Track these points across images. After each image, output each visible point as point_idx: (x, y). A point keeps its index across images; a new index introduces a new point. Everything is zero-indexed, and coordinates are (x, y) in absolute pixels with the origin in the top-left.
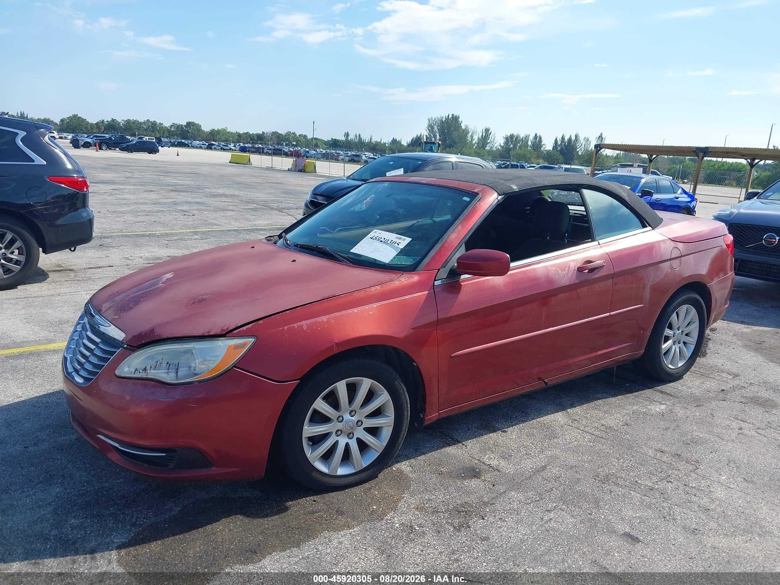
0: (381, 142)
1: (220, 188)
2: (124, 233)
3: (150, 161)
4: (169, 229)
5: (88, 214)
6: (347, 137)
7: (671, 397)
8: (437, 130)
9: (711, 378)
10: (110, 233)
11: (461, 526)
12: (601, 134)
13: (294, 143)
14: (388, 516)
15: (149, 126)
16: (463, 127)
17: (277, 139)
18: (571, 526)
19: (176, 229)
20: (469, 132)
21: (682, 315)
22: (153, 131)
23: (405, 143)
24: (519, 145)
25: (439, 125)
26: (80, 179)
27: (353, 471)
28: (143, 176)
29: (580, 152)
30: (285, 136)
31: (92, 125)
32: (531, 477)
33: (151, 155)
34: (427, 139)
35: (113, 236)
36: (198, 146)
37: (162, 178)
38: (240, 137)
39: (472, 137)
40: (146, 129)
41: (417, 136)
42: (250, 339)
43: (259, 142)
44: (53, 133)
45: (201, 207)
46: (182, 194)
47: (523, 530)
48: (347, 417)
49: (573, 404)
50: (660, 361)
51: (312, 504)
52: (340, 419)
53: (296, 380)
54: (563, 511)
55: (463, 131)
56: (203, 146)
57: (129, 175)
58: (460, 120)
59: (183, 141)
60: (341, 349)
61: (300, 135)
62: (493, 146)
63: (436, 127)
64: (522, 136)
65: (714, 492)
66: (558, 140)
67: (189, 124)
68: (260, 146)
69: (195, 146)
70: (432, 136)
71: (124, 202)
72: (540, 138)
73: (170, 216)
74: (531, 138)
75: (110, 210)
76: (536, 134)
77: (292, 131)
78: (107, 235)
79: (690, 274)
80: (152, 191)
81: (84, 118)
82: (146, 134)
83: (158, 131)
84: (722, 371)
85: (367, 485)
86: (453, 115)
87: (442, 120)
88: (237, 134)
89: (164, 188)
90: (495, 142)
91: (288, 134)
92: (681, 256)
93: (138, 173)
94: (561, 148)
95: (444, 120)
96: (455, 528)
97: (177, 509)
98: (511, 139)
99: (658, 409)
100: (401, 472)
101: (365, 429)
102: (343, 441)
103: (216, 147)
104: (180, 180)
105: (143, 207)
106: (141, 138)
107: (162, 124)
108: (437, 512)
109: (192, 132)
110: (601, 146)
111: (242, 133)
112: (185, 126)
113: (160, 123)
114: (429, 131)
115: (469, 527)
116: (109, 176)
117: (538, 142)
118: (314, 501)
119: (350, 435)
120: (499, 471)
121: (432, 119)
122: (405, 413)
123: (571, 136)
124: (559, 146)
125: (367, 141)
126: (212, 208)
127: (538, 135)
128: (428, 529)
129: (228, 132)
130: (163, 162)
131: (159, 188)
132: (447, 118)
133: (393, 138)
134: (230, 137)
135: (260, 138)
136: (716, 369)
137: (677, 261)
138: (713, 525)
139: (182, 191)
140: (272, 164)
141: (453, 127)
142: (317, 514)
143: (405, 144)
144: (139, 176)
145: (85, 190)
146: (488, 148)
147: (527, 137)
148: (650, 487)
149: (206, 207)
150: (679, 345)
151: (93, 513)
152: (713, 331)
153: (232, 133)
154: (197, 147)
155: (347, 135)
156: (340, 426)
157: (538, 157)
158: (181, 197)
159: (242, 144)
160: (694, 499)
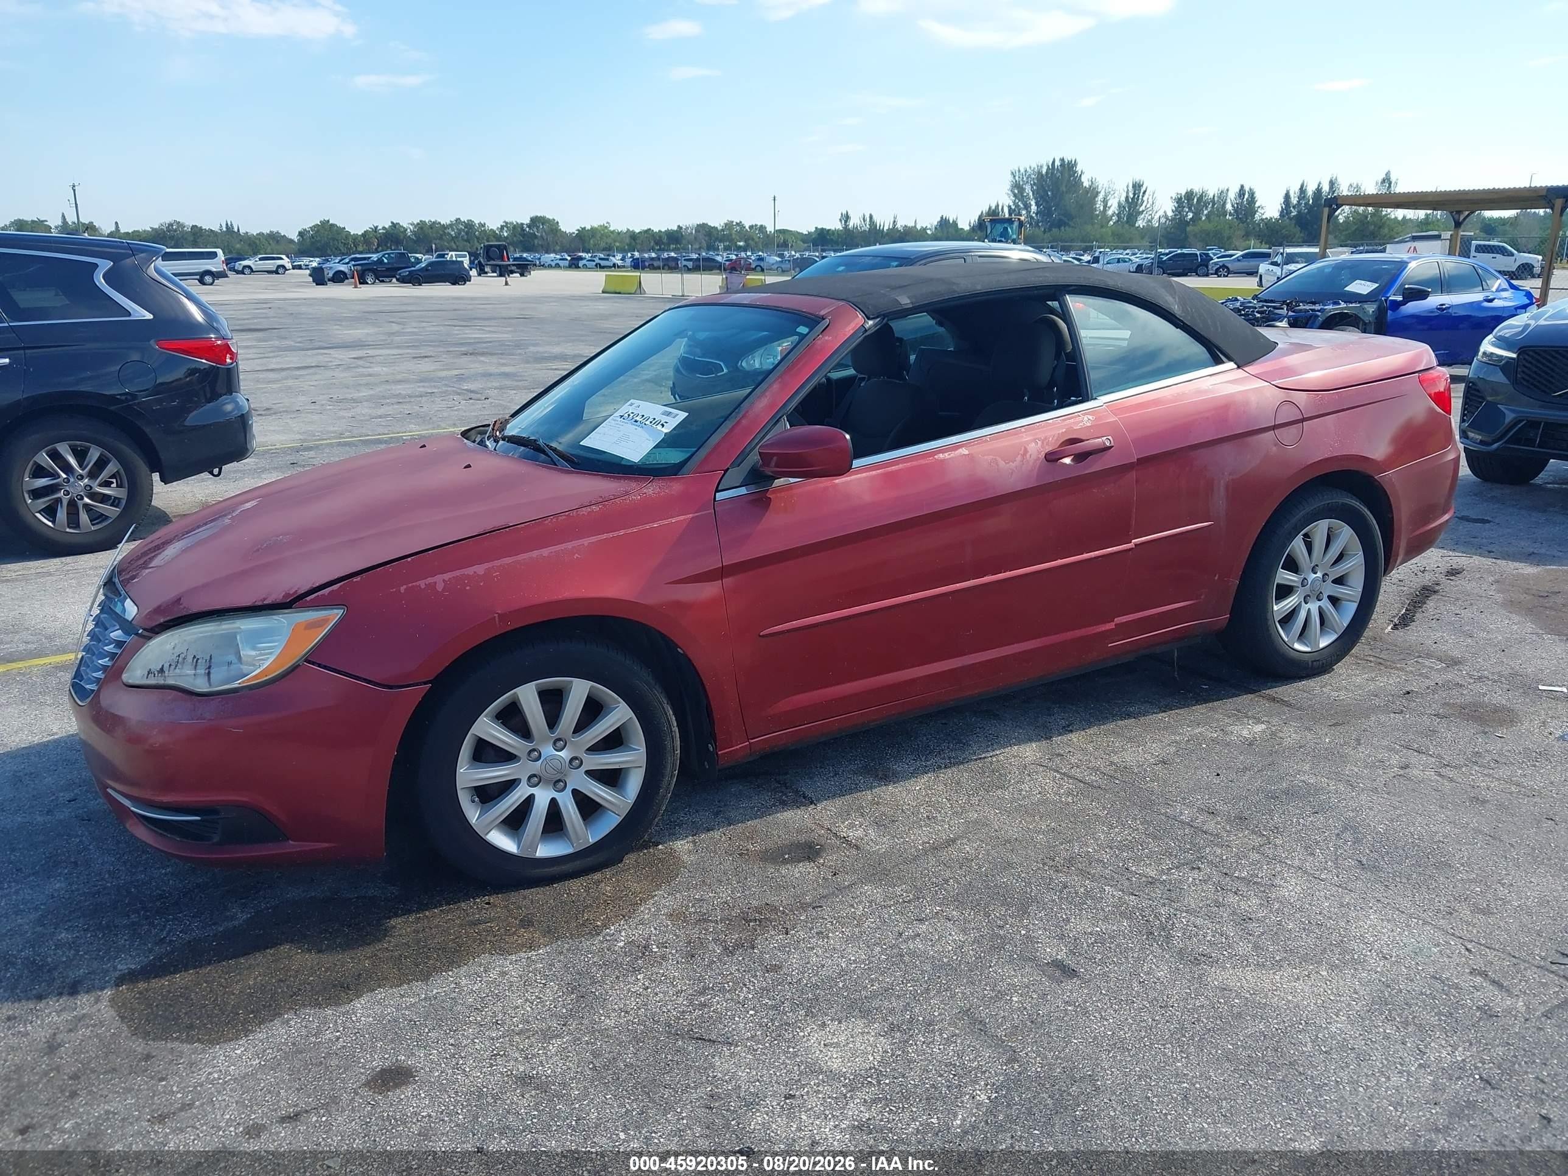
0: (915, 226)
1: (558, 344)
2: (347, 437)
3: (448, 298)
4: (431, 426)
5: (238, 406)
6: (846, 222)
7: (1286, 709)
8: (1031, 194)
9: (1398, 669)
10: (319, 440)
11: (739, 945)
12: (1388, 174)
13: (741, 244)
14: (612, 928)
15: (460, 230)
16: (1086, 184)
17: (707, 239)
18: (950, 948)
19: (443, 425)
20: (1098, 193)
21: (1319, 541)
22: (468, 241)
23: (964, 225)
24: (1206, 212)
25: (1035, 184)
26: (219, 342)
27: (570, 850)
28: (421, 330)
29: (1340, 217)
30: (723, 230)
31: (356, 237)
32: (916, 858)
33: (457, 286)
34: (1010, 214)
35: (322, 444)
36: (553, 264)
37: (456, 330)
38: (634, 240)
39: (1105, 202)
40: (456, 237)
41: (990, 208)
42: (336, 611)
43: (673, 246)
44: (281, 259)
45: (507, 383)
46: (482, 359)
47: (856, 953)
48: (548, 750)
49: (1068, 726)
50: (1270, 635)
51: (482, 908)
52: (534, 755)
53: (425, 683)
54: (950, 920)
55: (1087, 191)
56: (562, 263)
57: (395, 328)
58: (1079, 169)
59: (525, 255)
60: (511, 626)
61: (751, 227)
62: (1152, 218)
63: (1028, 189)
64: (1212, 192)
65: (1280, 886)
66: (1292, 194)
67: (535, 221)
68: (673, 254)
69: (546, 265)
70: (1022, 206)
71: (365, 380)
72: (1252, 194)
73: (444, 402)
74: (1232, 195)
75: (335, 397)
76: (1242, 186)
77: (736, 220)
78: (311, 444)
79: (1326, 456)
80: (426, 357)
81: (342, 226)
82: (455, 247)
83: (478, 238)
84: (1429, 656)
85: (597, 876)
86: (1062, 160)
87: (1039, 173)
88: (628, 234)
89: (451, 349)
90: (1155, 209)
91: (729, 225)
92: (1303, 420)
93: (414, 324)
94: (1299, 212)
95: (1044, 171)
96: (726, 949)
97: (243, 917)
98: (1188, 201)
99: (1245, 733)
100: (672, 853)
101: (590, 773)
102: (543, 797)
103: (587, 263)
104: (490, 332)
105: (399, 389)
106: (443, 256)
107: (484, 225)
108: (706, 921)
109: (542, 236)
110: (1339, 202)
111: (637, 231)
112: (529, 226)
113: (480, 224)
114: (1015, 195)
115: (753, 948)
116: (359, 332)
117: (1247, 204)
118: (488, 903)
119: (558, 784)
120: (858, 848)
121: (1019, 171)
122: (668, 744)
123: (1320, 183)
124: (1294, 207)
125: (886, 228)
126: (526, 384)
127: (1247, 189)
128: (674, 951)
129: (613, 232)
130: (472, 299)
131: (442, 349)
132: (1052, 168)
133: (942, 218)
134: (615, 241)
135: (674, 238)
136: (1417, 652)
137: (1293, 429)
138: (1244, 948)
139: (483, 354)
140: (683, 290)
141: (1064, 185)
142: (481, 927)
143: (967, 228)
144: (415, 330)
145: (228, 361)
146: (1140, 223)
147: (1223, 195)
148: (1150, 879)
149: (517, 381)
150: (1319, 603)
151: (101, 923)
152: (1453, 575)
153: (619, 233)
154: (550, 267)
155: (846, 218)
156: (536, 767)
157: (1247, 236)
158: (477, 365)
159: (637, 255)
160: (1232, 899)
